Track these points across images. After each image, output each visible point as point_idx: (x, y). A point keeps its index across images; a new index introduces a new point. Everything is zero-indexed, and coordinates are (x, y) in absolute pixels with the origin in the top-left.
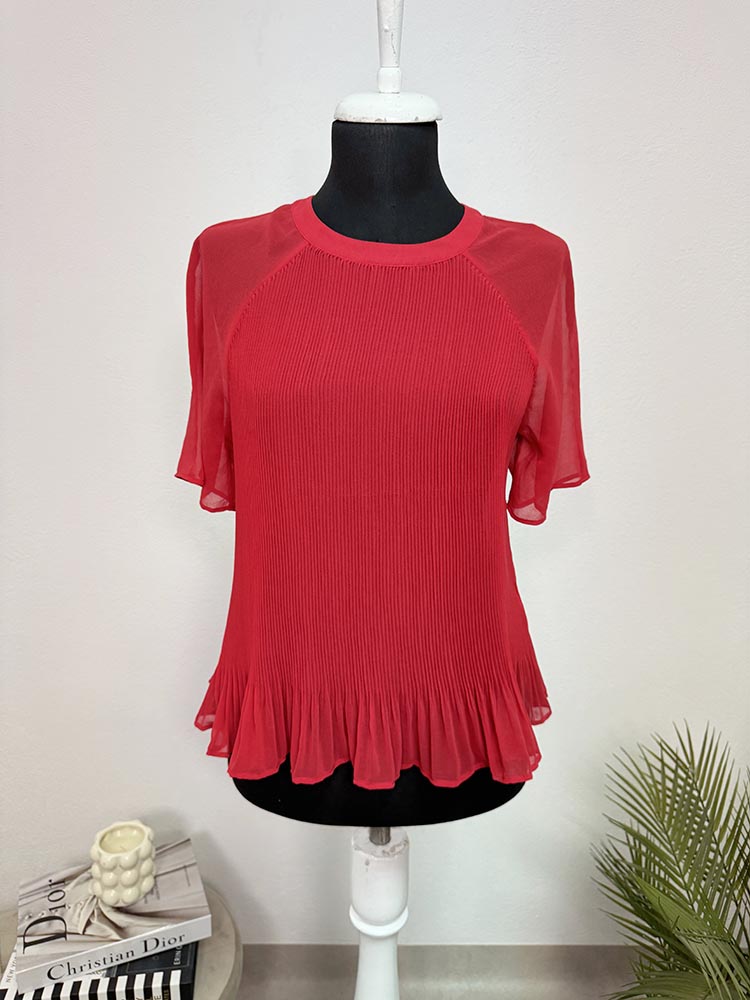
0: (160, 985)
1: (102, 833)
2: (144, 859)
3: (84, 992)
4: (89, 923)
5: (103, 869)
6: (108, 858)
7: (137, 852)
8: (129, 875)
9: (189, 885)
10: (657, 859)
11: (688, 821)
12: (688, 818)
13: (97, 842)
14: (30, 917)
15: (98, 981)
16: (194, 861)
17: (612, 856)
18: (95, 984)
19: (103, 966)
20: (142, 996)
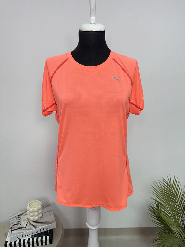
0: (44, 239)
1: (30, 203)
2: (40, 209)
3: (26, 241)
4: (27, 225)
5: (30, 212)
6: (31, 209)
7: (38, 208)
8: (36, 213)
9: (51, 215)
10: (162, 207)
11: (170, 198)
12: (170, 197)
13: (28, 206)
14: (13, 224)
16: (51, 210)
17: (152, 206)
18: (29, 239)
19: (31, 235)
20: (40, 242)
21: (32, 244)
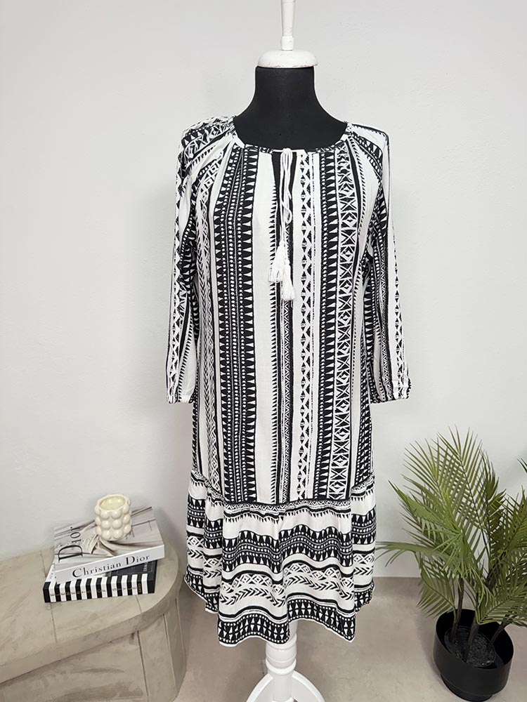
0: (136, 581)
1: (101, 499)
2: (125, 514)
3: (93, 584)
4: (94, 549)
5: (103, 519)
6: (105, 513)
7: (121, 510)
9: (152, 530)
13: (98, 504)
14: (62, 545)
15: (101, 578)
16: (154, 519)
18: (99, 580)
19: (103, 571)
20: (126, 587)
21: (106, 590)
